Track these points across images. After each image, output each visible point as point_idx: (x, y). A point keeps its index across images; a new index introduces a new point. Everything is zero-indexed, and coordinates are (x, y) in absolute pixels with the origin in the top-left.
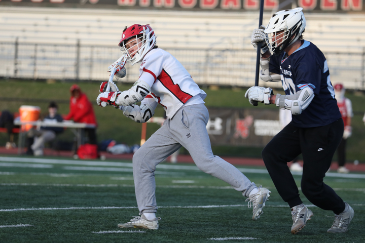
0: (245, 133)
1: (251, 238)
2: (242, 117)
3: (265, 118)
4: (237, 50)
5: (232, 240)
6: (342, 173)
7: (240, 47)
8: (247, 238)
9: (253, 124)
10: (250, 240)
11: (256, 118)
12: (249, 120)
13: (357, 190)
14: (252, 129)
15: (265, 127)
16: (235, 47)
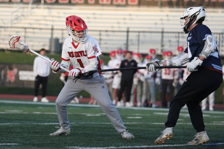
0: (13, 79)
1: (16, 144)
2: (11, 69)
3: (25, 70)
4: (8, 27)
5: (4, 145)
6: (73, 103)
7: (9, 25)
8: (13, 144)
9: (18, 73)
10: (15, 145)
11: (20, 69)
12: (15, 70)
13: (82, 114)
14: (17, 76)
15: (25, 75)
16: (6, 25)
